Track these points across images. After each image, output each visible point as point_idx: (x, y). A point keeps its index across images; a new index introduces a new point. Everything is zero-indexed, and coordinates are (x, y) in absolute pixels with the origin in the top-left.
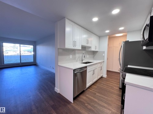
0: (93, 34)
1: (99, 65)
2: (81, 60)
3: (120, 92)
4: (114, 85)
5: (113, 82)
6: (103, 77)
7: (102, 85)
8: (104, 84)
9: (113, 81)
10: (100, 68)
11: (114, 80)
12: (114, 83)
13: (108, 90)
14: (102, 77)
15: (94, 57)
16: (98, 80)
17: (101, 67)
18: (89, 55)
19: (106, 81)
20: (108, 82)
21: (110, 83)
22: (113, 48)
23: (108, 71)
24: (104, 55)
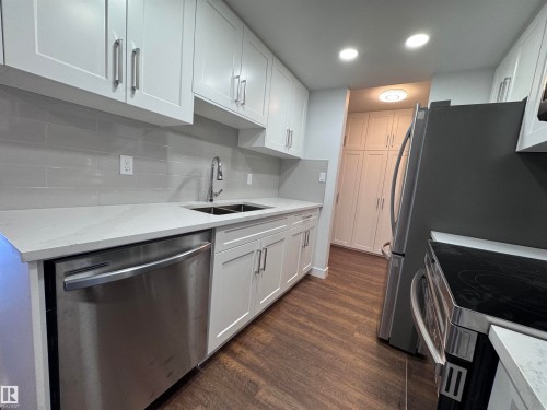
0: (278, 64)
1: (298, 222)
2: (205, 191)
3: (380, 365)
4: (355, 321)
5: (352, 301)
6: (313, 274)
7: (302, 320)
8: (310, 317)
9: (351, 295)
10: (302, 237)
11: (356, 292)
12: (353, 308)
13: (327, 352)
14: (307, 277)
15: (279, 186)
16: (288, 293)
17: (307, 233)
18: (254, 171)
19: (325, 298)
20: (331, 300)
21: (337, 308)
22: (361, 153)
23: (334, 248)
24: (322, 176)
